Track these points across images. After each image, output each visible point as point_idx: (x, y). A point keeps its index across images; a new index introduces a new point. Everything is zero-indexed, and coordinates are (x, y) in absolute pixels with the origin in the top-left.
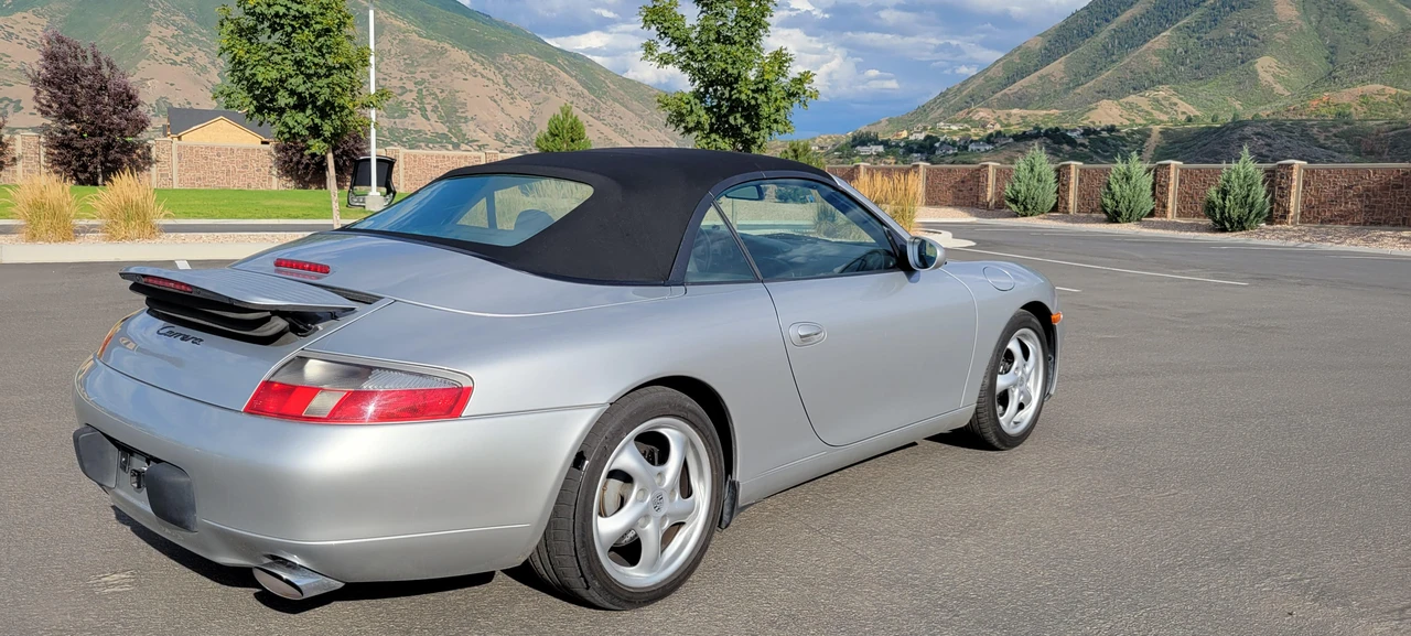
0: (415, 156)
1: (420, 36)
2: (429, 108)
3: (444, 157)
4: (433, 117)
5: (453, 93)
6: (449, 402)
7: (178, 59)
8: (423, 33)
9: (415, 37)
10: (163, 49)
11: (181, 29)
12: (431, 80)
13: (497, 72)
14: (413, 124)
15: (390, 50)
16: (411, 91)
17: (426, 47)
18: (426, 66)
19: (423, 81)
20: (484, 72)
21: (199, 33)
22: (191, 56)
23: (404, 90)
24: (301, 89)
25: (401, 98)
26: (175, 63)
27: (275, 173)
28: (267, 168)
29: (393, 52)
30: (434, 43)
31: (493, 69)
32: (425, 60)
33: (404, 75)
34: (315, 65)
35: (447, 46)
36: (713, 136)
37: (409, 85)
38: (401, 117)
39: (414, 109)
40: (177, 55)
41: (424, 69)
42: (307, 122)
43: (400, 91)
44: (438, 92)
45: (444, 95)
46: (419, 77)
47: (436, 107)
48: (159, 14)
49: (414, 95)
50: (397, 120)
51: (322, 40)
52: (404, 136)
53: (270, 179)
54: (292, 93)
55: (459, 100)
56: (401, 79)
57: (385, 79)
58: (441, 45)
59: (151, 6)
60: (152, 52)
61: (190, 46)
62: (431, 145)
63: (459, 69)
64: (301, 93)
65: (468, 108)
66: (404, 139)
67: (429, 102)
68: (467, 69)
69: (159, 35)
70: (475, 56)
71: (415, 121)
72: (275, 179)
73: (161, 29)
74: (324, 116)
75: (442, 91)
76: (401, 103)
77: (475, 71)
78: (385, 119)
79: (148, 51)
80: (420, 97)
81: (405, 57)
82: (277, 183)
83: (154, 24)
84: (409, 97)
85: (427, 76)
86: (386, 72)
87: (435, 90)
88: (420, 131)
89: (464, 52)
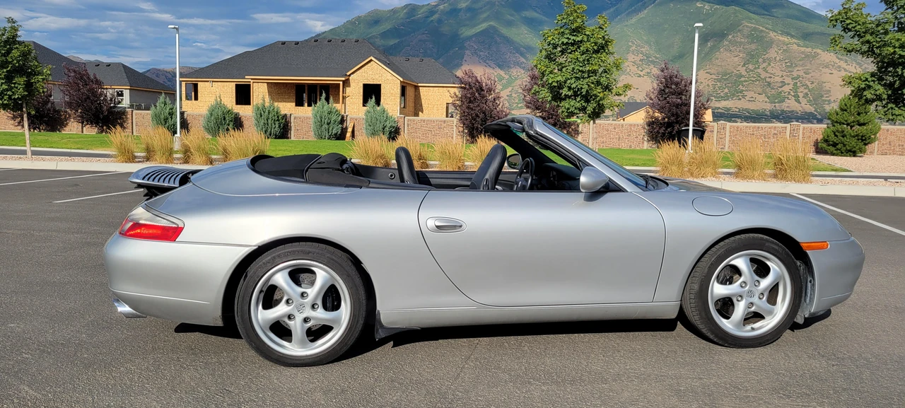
0: (738, 128)
1: (799, 45)
2: (801, 95)
3: (759, 128)
4: (804, 101)
5: (821, 84)
6: (170, 234)
7: (642, 73)
8: (801, 43)
9: (795, 47)
10: (634, 68)
11: (645, 56)
12: (805, 75)
13: (857, 67)
14: (788, 107)
15: (775, 58)
16: (788, 84)
17: (803, 53)
18: (801, 66)
19: (799, 77)
20: (846, 67)
21: (655, 57)
22: (649, 71)
23: (783, 84)
24: (574, 86)
25: (780, 90)
26: (640, 76)
27: (646, 139)
28: (642, 136)
29: (778, 59)
30: (809, 50)
31: (854, 65)
32: (801, 63)
33: (785, 73)
34: (580, 71)
35: (819, 51)
36: (890, 106)
37: (788, 80)
38: (779, 102)
39: (790, 97)
40: (642, 71)
41: (799, 69)
42: (578, 105)
43: (780, 85)
44: (809, 84)
45: (813, 85)
46: (795, 74)
47: (807, 94)
48: (634, 48)
49: (791, 87)
50: (777, 105)
51: (584, 56)
52: (780, 115)
53: (643, 143)
54: (570, 88)
55: (824, 89)
56: (782, 76)
57: (771, 77)
58: (814, 50)
59: (630, 44)
60: (628, 70)
61: (649, 65)
62: (800, 121)
63: (827, 67)
64: (574, 88)
65: (832, 94)
66: (781, 117)
67: (802, 91)
68: (833, 66)
69: (633, 60)
70: (840, 56)
71: (790, 105)
72: (646, 143)
73: (633, 56)
74: (588, 101)
75: (813, 83)
76: (781, 92)
77: (839, 67)
78: (768, 104)
79: (626, 70)
80: (795, 87)
81: (787, 61)
82: (646, 145)
83: (630, 54)
84: (786, 88)
85: (801, 73)
86: (772, 72)
87: (807, 82)
88: (793, 111)
89: (832, 54)
